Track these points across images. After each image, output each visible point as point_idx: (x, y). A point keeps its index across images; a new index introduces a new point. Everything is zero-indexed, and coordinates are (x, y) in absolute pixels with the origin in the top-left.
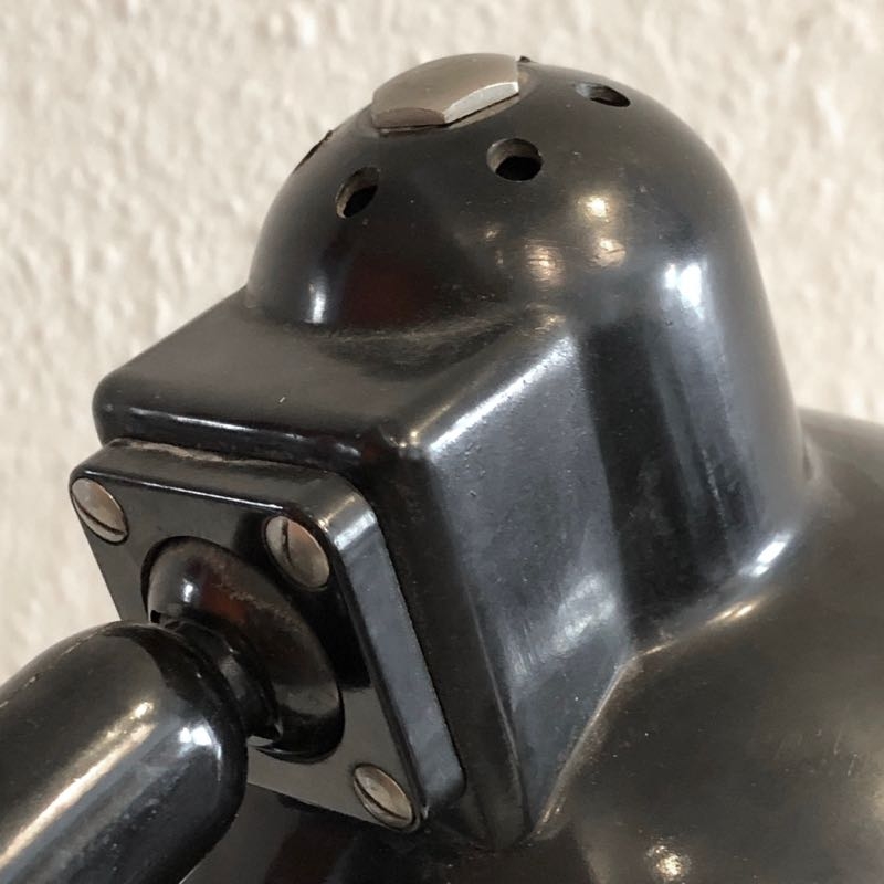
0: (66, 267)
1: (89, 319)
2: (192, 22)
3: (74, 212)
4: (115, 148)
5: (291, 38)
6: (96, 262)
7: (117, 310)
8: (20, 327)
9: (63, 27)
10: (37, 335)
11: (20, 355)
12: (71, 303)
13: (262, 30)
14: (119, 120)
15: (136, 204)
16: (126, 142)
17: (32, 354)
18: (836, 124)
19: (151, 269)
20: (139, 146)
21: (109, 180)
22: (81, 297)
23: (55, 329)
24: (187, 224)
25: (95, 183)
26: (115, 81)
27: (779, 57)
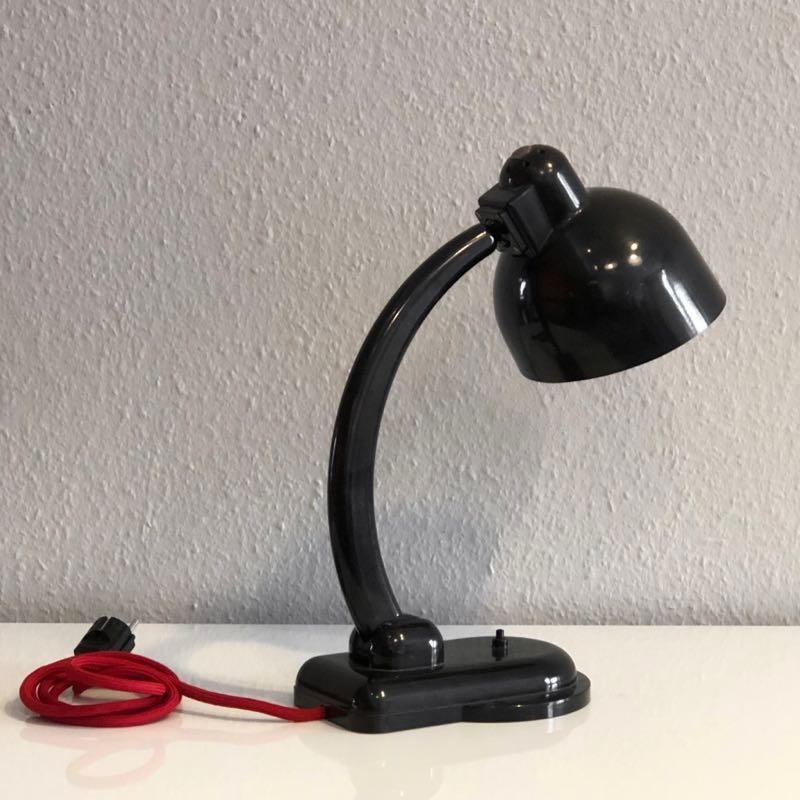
0: (402, 212)
1: (408, 227)
2: (439, 146)
3: (405, 196)
4: (417, 179)
5: (465, 150)
6: (410, 210)
7: (415, 223)
8: (388, 228)
9: (405, 147)
10: (393, 230)
11: (389, 236)
12: (403, 221)
13: (458, 148)
14: (418, 172)
15: (421, 195)
16: (420, 178)
17: (392, 235)
18: (615, 175)
19: (425, 211)
20: (423, 178)
21: (415, 188)
22: (406, 220)
23: (398, 228)
24: (435, 200)
25: (411, 189)
26: (418, 162)
27: (599, 156)
